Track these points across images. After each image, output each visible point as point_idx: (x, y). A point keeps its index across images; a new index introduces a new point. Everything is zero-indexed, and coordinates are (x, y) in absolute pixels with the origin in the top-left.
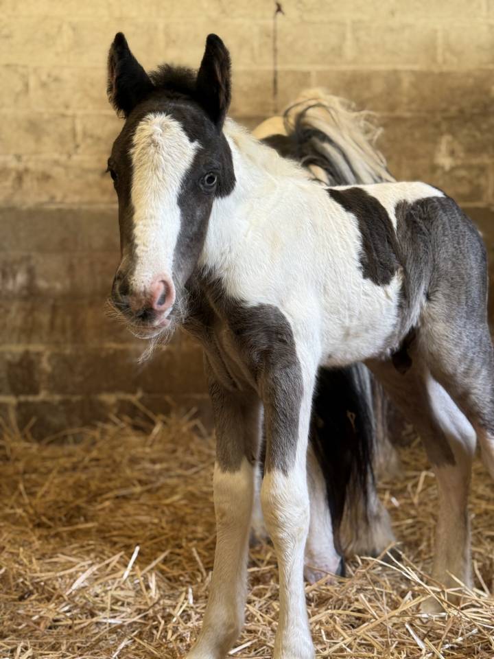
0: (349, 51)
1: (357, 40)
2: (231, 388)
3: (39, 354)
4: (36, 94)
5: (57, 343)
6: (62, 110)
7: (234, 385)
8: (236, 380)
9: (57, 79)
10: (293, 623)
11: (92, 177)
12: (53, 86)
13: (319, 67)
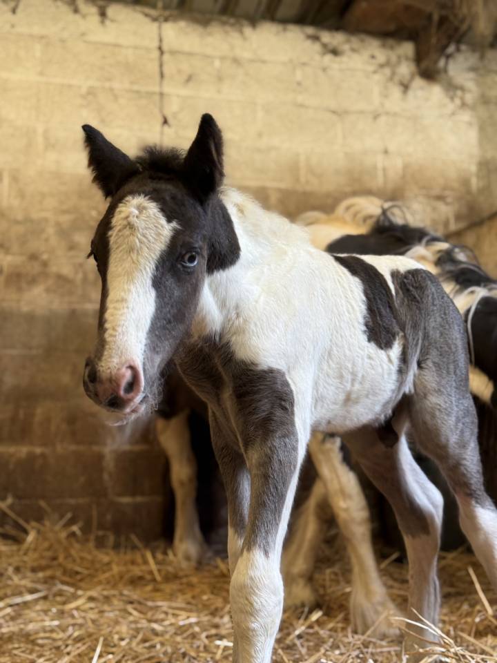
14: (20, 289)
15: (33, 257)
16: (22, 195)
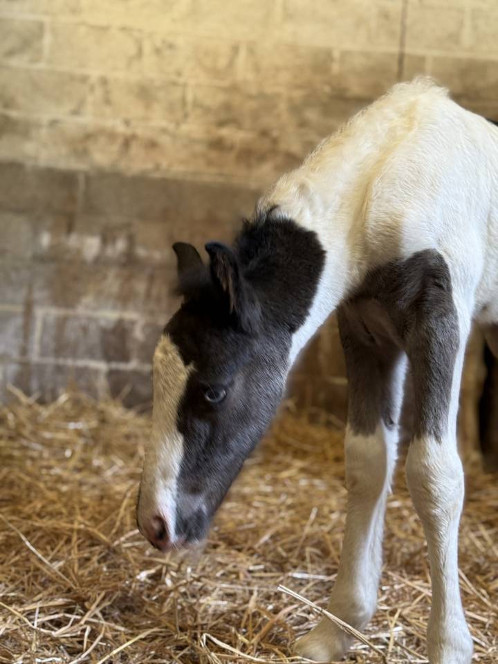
0: (467, 38)
1: (475, 28)
2: (368, 343)
3: (133, 323)
4: (149, 60)
5: (152, 313)
6: (174, 77)
7: (372, 340)
8: (374, 335)
9: (171, 46)
10: (451, 612)
11: (199, 148)
12: (167, 53)
13: (436, 53)
14: (249, 166)
15: (264, 133)
16: (257, 69)
